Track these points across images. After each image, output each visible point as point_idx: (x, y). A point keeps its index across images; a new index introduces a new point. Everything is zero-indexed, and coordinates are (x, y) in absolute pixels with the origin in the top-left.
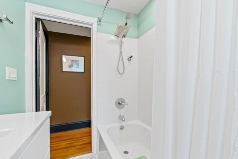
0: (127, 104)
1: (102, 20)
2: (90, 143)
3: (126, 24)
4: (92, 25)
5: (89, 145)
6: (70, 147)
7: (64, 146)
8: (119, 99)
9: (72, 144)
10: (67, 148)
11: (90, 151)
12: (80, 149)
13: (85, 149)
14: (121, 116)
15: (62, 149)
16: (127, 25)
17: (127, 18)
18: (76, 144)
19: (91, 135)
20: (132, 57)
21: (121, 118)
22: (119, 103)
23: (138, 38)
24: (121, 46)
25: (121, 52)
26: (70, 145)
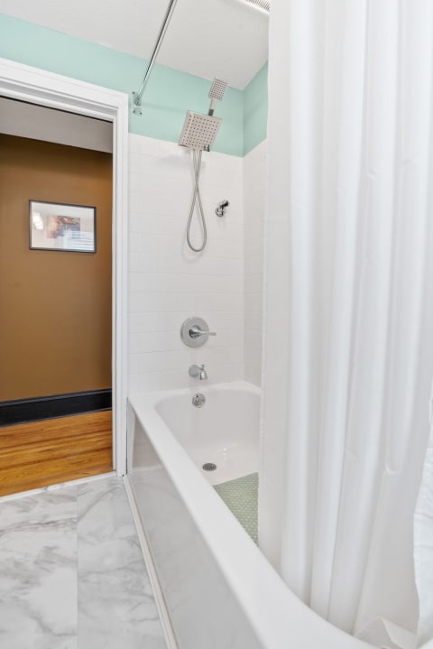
0: (214, 334)
1: (143, 100)
2: (109, 448)
3: (211, 113)
4: (114, 112)
5: (105, 454)
6: (49, 459)
7: (31, 458)
8: (189, 321)
9: (56, 453)
10: (39, 462)
11: (109, 466)
12: (78, 463)
13: (93, 464)
14: (195, 366)
15: (24, 464)
16: (214, 114)
17: (212, 95)
18: (66, 452)
19: (111, 430)
20: (226, 204)
21: (196, 374)
22: (191, 333)
23: (244, 153)
24: (197, 175)
25: (197, 190)
26: (49, 455)
